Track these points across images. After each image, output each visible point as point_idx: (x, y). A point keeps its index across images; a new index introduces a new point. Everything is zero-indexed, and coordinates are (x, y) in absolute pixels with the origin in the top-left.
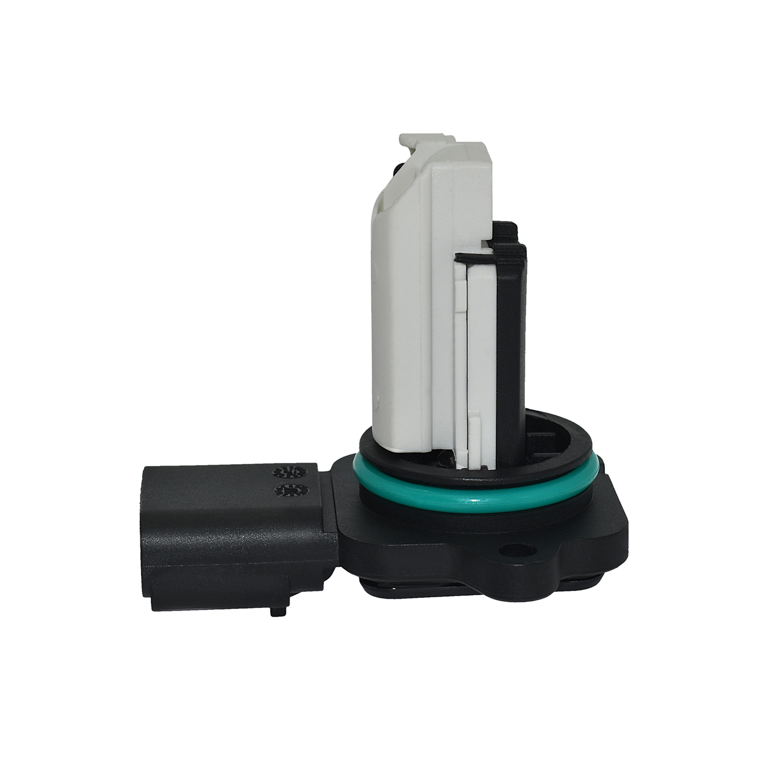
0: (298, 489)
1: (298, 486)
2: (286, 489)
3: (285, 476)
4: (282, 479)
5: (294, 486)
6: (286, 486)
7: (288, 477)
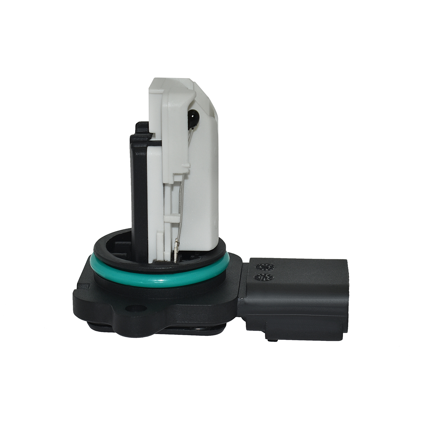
0: (261, 267)
1: (261, 269)
2: (268, 269)
3: (267, 275)
4: (269, 273)
5: (263, 269)
6: (268, 270)
7: (265, 274)
